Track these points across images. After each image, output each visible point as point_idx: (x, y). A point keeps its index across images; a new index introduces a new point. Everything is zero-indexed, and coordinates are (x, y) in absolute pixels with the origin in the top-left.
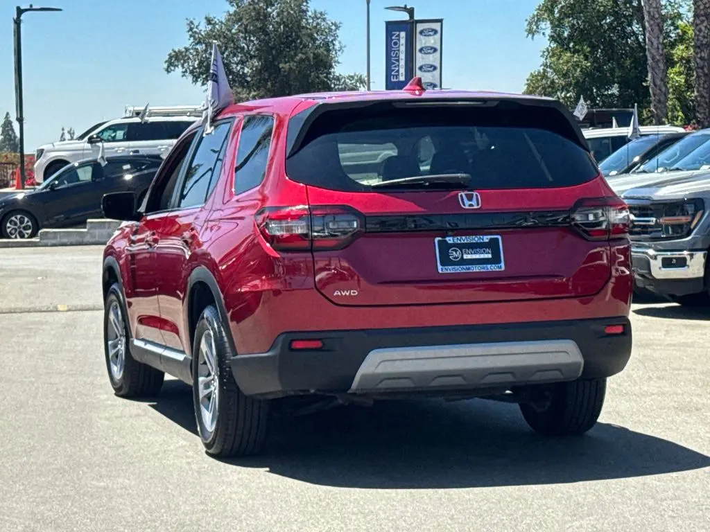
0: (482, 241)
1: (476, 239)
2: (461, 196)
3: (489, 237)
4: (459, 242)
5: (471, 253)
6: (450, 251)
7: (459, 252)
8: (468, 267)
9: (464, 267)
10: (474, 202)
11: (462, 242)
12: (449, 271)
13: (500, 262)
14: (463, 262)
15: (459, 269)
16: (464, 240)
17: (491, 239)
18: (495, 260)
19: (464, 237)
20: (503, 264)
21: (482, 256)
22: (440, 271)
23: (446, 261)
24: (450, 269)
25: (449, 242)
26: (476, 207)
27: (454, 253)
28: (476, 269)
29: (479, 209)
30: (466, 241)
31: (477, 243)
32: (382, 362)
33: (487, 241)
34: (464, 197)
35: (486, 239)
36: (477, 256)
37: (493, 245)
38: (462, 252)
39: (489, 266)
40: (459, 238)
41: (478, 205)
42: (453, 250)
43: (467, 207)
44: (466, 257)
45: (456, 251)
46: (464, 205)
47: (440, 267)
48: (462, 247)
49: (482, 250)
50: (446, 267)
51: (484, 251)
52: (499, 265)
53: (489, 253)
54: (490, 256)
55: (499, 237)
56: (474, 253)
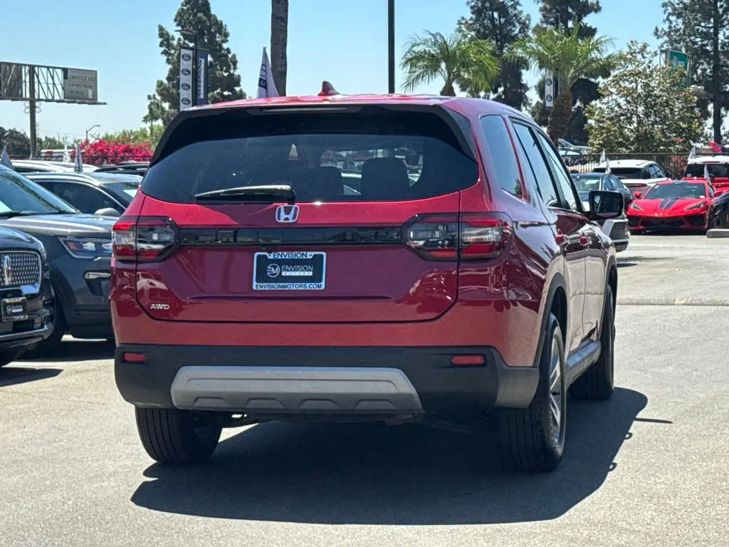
0: (304, 257)
1: (299, 255)
2: (280, 208)
3: (313, 253)
4: (280, 257)
5: (291, 270)
6: (269, 268)
7: (278, 269)
8: (285, 284)
9: (281, 284)
10: (290, 216)
11: (283, 257)
12: (264, 289)
13: (321, 281)
14: (281, 279)
15: (276, 286)
16: (286, 255)
17: (315, 255)
18: (316, 278)
19: (285, 253)
20: (323, 284)
21: (302, 274)
22: (254, 288)
23: (262, 277)
24: (266, 287)
25: (269, 257)
26: (291, 221)
27: (273, 269)
28: (293, 287)
30: (287, 257)
31: (299, 260)
32: (190, 380)
33: (310, 257)
34: (282, 210)
35: (310, 255)
36: (297, 274)
37: (316, 262)
39: (308, 284)
40: (280, 253)
41: (294, 218)
42: (272, 266)
43: (282, 221)
44: (284, 274)
45: (275, 267)
46: (280, 219)
47: (255, 283)
48: (281, 263)
49: (303, 268)
50: (262, 284)
51: (305, 268)
52: (319, 284)
53: (310, 270)
54: (311, 274)
55: (324, 254)
56: (295, 271)
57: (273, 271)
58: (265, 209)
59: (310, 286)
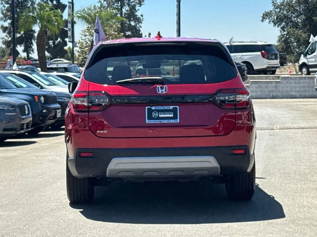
0: (169, 108)
1: (166, 108)
2: (158, 87)
3: (173, 107)
4: (158, 109)
5: (163, 114)
8: (161, 120)
9: (159, 120)
10: (164, 90)
11: (159, 109)
12: (151, 123)
14: (159, 118)
15: (157, 122)
16: (161, 108)
17: (173, 108)
18: (175, 117)
19: (160, 107)
20: (178, 120)
21: (168, 116)
22: (147, 122)
23: (150, 118)
24: (152, 122)
25: (153, 109)
26: (164, 93)
27: (155, 114)
28: (165, 121)
29: (166, 93)
30: (161, 109)
31: (166, 110)
32: (118, 164)
33: (171, 108)
34: (159, 88)
35: (171, 107)
36: (166, 116)
37: (174, 111)
38: (159, 114)
39: (171, 120)
40: (158, 107)
41: (166, 91)
42: (154, 113)
43: (160, 93)
44: (160, 116)
45: (156, 113)
46: (159, 91)
47: (147, 120)
48: (159, 111)
49: (169, 113)
50: (150, 121)
51: (170, 113)
52: (177, 120)
53: (172, 114)
54: (172, 116)
55: (178, 107)
56: (165, 114)
57: (154, 115)
58: (150, 88)
59: (172, 121)
